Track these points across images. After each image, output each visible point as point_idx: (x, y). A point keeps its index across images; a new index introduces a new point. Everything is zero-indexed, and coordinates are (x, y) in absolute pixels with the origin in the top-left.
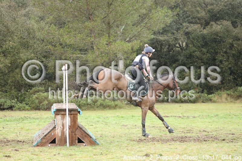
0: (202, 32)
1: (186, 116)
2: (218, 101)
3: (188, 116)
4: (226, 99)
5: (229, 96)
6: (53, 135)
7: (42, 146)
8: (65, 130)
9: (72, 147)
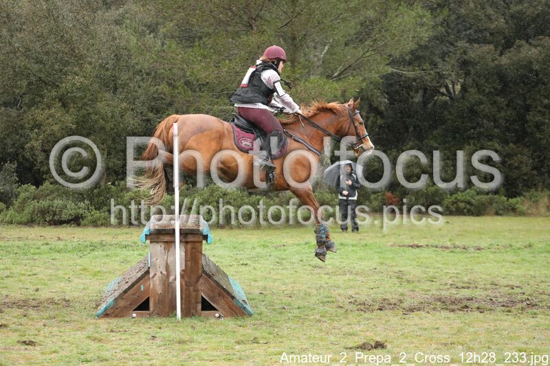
0: (496, 62)
1: (460, 245)
2: (530, 211)
3: (465, 245)
4: (548, 208)
6: (142, 289)
7: (116, 316)
8: (170, 280)
9: (188, 320)
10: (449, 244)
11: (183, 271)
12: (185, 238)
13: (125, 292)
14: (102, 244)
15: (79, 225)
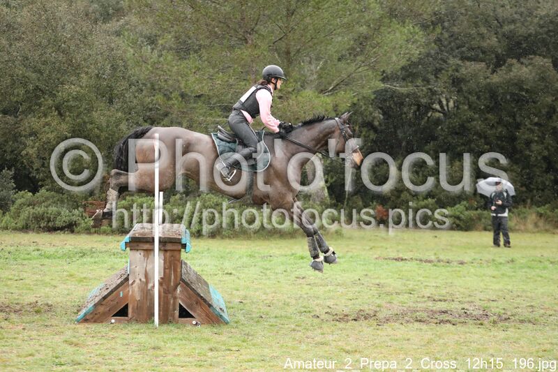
0: (488, 80)
1: (444, 259)
2: (517, 227)
3: (449, 260)
4: (536, 225)
5: (542, 218)
6: (121, 296)
7: (95, 322)
8: (149, 288)
9: (165, 327)
10: (433, 258)
11: (162, 278)
12: (164, 246)
13: (105, 298)
14: (92, 252)
15: (72, 232)
